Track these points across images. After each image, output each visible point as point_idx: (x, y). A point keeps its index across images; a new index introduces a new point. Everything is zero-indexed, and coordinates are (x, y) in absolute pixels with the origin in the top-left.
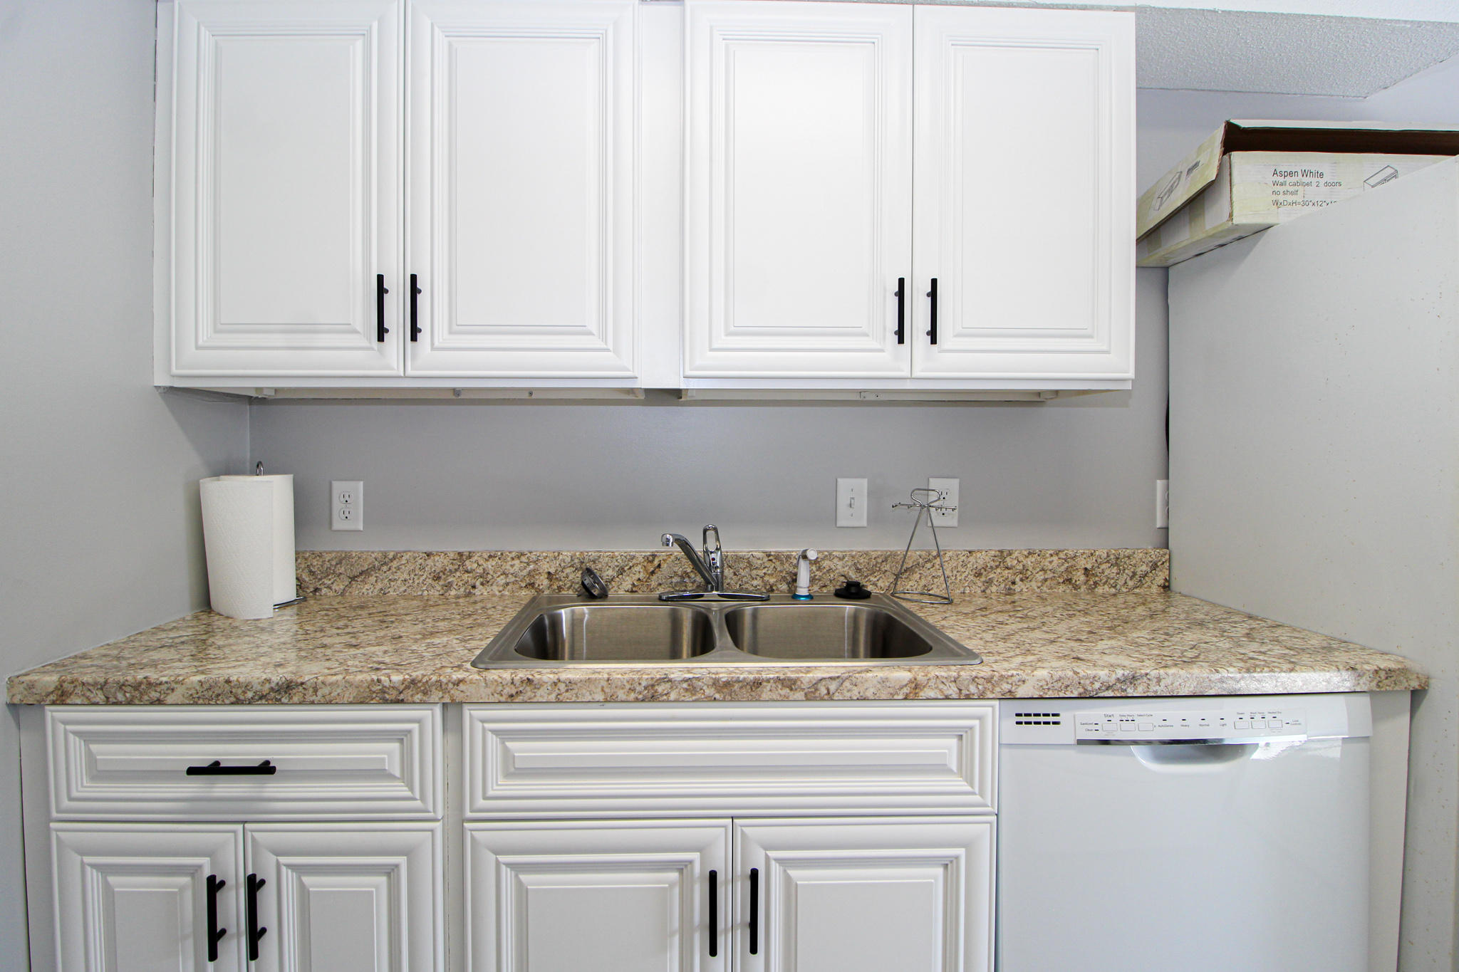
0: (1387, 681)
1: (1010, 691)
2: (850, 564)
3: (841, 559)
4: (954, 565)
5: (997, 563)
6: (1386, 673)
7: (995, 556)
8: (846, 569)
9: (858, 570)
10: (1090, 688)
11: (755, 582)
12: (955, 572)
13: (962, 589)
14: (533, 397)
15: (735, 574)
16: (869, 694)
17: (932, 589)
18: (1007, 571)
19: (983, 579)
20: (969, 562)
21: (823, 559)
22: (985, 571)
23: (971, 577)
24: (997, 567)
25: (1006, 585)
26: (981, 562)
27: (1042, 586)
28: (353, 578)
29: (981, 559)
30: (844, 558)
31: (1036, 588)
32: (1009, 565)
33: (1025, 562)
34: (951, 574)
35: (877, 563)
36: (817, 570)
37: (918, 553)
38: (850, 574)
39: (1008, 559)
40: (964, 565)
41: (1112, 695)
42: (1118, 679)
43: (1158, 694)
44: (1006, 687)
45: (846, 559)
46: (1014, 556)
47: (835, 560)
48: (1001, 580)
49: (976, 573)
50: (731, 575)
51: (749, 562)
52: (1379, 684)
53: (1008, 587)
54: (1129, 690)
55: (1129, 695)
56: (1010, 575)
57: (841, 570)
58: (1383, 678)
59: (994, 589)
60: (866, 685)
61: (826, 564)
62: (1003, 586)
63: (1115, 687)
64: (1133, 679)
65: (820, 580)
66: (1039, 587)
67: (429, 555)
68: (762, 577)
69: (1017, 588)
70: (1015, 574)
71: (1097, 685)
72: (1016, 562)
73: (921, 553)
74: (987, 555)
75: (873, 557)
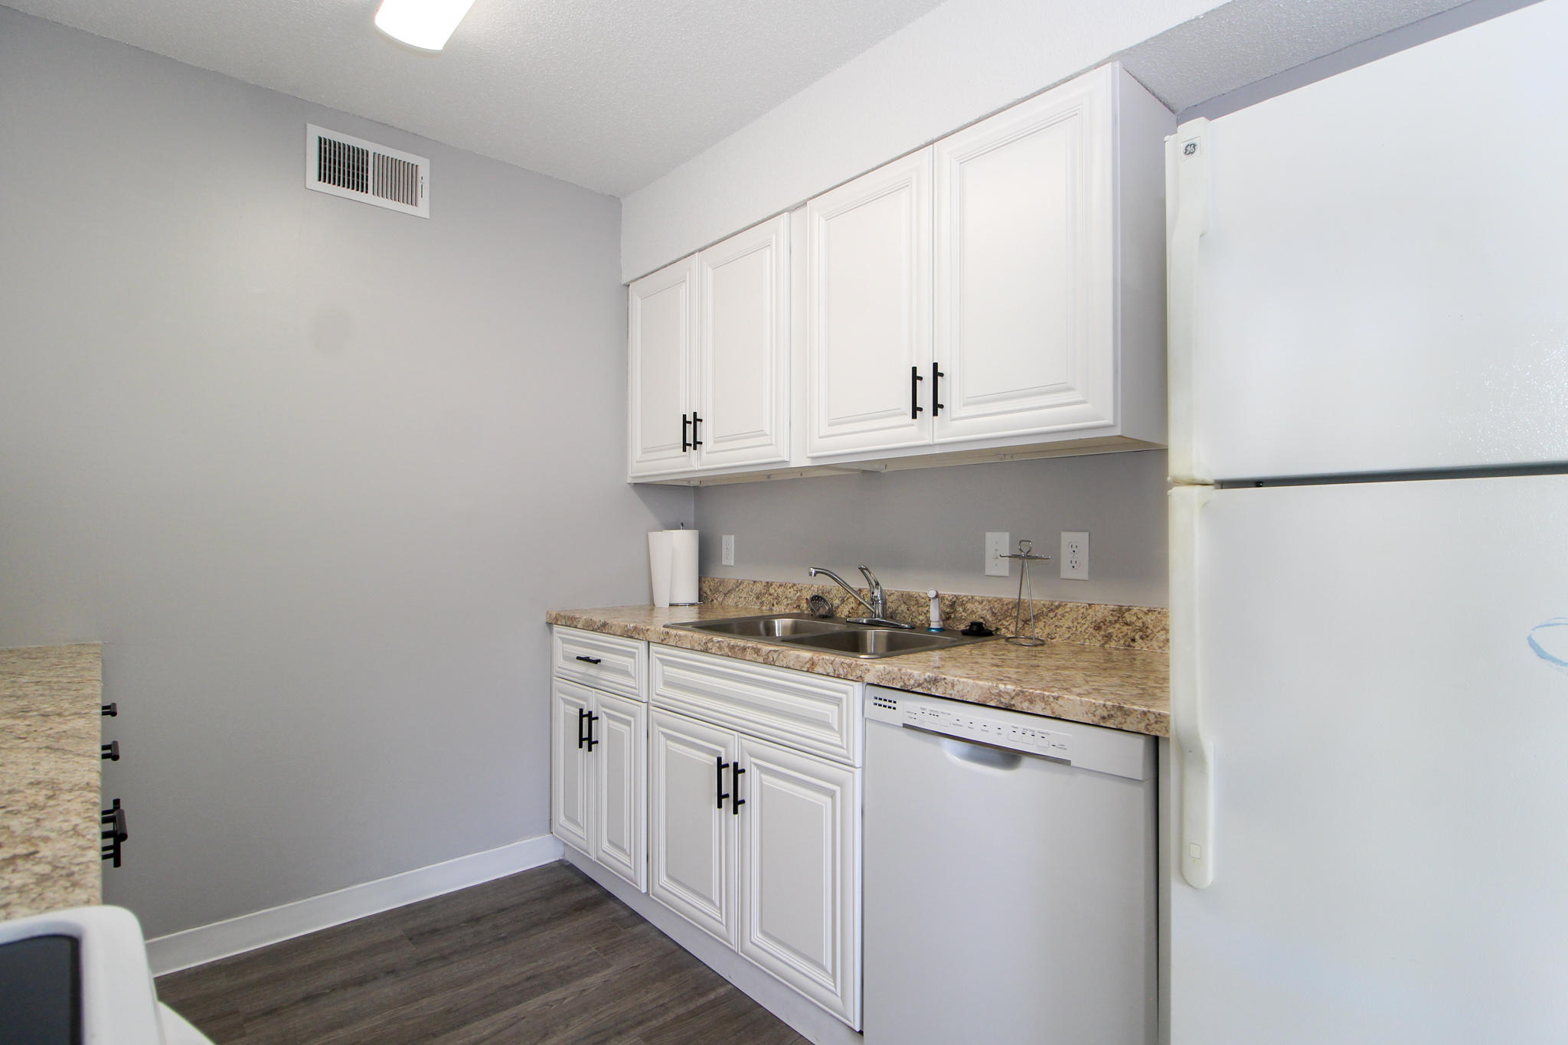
0: (1156, 725)
1: (861, 677)
2: (987, 608)
3: (981, 603)
4: (1075, 616)
5: (1116, 618)
6: (1156, 717)
7: (1114, 611)
8: (985, 612)
9: (994, 614)
10: (907, 683)
11: (921, 618)
12: (1075, 624)
13: (1082, 642)
14: (803, 476)
15: (908, 610)
16: (791, 665)
17: (1055, 638)
18: (1126, 627)
19: (1102, 633)
20: (1089, 614)
21: (967, 602)
22: (1105, 625)
23: (1091, 630)
24: (1116, 622)
25: (1125, 641)
26: (1100, 615)
27: (1164, 646)
28: (725, 594)
29: (1100, 613)
30: (982, 602)
31: (1157, 648)
32: (1128, 620)
33: (1144, 619)
34: (1071, 625)
35: (1008, 609)
36: (963, 611)
37: (1042, 602)
38: (988, 617)
39: (1127, 615)
40: (1084, 617)
41: (921, 691)
42: (925, 680)
43: (953, 697)
44: (859, 673)
45: (984, 603)
46: (1132, 612)
47: (976, 604)
48: (1120, 635)
49: (1095, 626)
50: (906, 610)
51: (916, 600)
52: (1148, 727)
53: (1127, 643)
54: (932, 689)
55: (933, 694)
56: (1129, 632)
57: (980, 613)
58: (1152, 721)
59: (1113, 644)
60: (790, 658)
61: (969, 606)
62: (1122, 642)
63: (923, 685)
64: (935, 681)
65: (965, 620)
66: (1160, 648)
67: (755, 582)
68: (925, 614)
69: (1137, 645)
70: (1134, 631)
71: (912, 682)
72: (1135, 618)
73: (1045, 602)
74: (1105, 609)
75: (1005, 603)
